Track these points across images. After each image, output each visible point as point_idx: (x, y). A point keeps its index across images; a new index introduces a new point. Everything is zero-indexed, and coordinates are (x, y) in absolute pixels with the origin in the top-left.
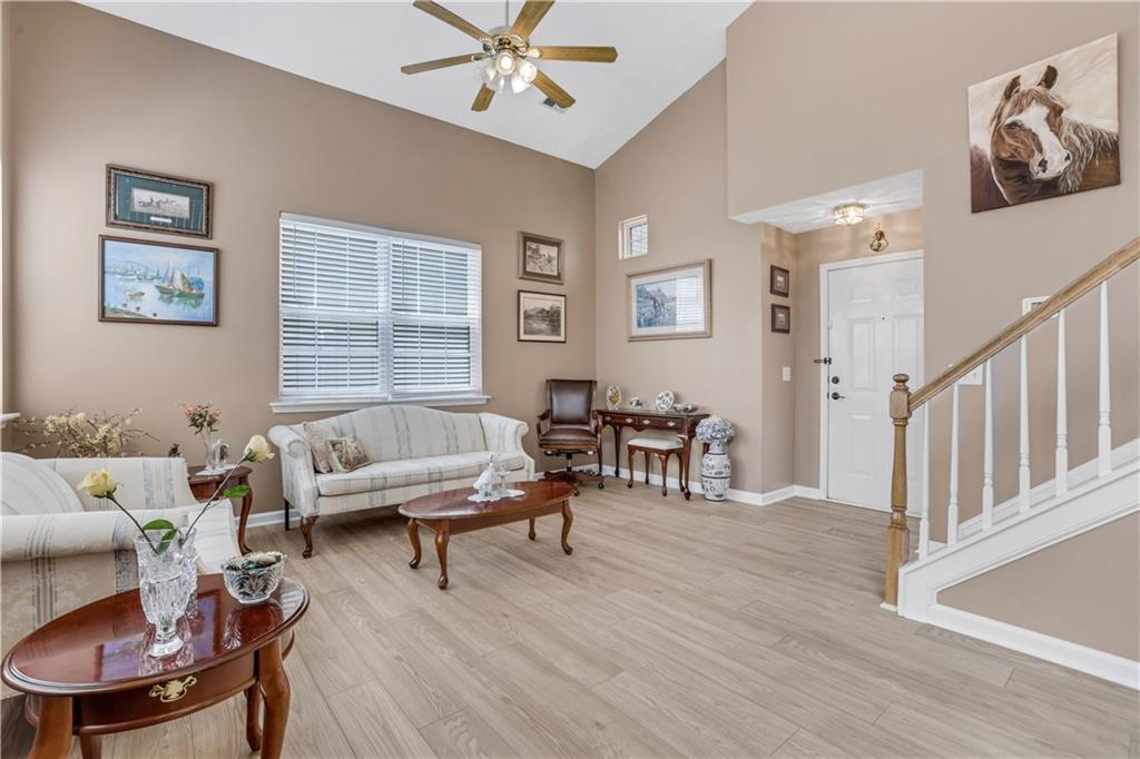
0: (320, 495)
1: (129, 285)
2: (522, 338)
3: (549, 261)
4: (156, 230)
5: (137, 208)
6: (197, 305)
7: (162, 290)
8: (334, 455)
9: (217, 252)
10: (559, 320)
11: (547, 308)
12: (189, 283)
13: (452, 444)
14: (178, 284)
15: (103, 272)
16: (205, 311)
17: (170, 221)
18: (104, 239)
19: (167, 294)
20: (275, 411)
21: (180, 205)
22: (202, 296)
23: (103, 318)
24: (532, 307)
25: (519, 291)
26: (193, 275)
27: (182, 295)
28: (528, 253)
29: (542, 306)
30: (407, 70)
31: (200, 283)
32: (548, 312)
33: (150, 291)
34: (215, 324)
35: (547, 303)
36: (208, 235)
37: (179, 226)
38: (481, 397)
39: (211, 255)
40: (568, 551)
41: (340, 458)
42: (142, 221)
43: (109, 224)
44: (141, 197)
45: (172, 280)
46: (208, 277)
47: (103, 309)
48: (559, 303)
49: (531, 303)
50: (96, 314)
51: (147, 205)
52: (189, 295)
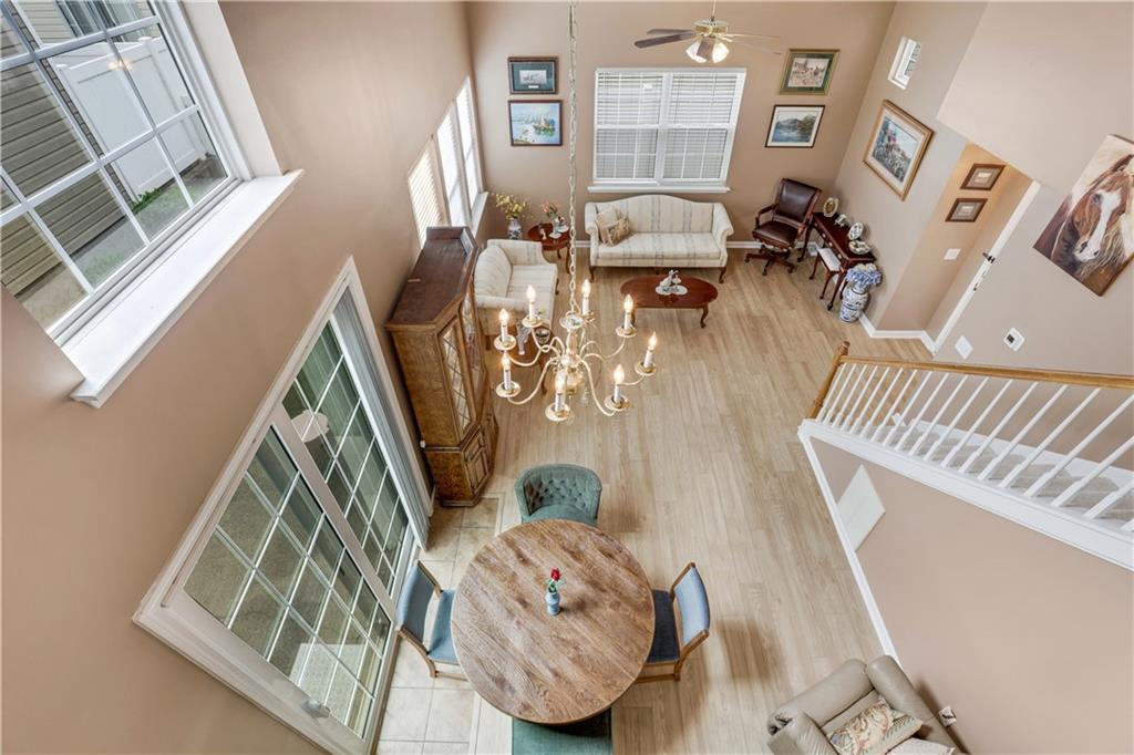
1: (522, 126)
2: (770, 145)
3: (816, 74)
4: (532, 93)
5: (522, 81)
6: (552, 135)
7: (536, 128)
8: (609, 236)
9: (561, 103)
10: (811, 129)
11: (801, 119)
12: (548, 123)
13: (687, 226)
14: (543, 124)
15: (511, 121)
16: (555, 138)
17: (537, 87)
18: (511, 102)
19: (538, 130)
20: (591, 192)
21: (541, 75)
22: (554, 130)
23: (513, 144)
24: (786, 119)
25: (776, 106)
26: (549, 118)
27: (545, 129)
28: (794, 69)
29: (794, 117)
30: (640, 44)
31: (552, 122)
32: (800, 122)
33: (530, 128)
34: (561, 144)
35: (801, 114)
36: (556, 92)
37: (542, 90)
39: (558, 105)
40: (703, 326)
42: (525, 90)
43: (512, 94)
44: (524, 74)
45: (540, 123)
46: (557, 119)
47: (512, 140)
48: (816, 113)
49: (784, 115)
50: (510, 143)
51: (526, 79)
52: (548, 130)
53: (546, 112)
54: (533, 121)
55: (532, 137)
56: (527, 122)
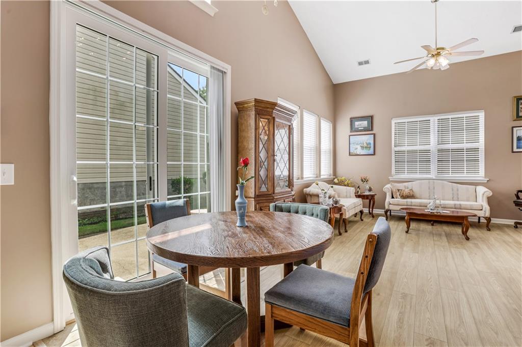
0: (390, 204)
1: (354, 146)
2: (514, 151)
4: (360, 131)
5: (356, 127)
8: (398, 193)
9: (374, 135)
12: (367, 144)
14: (365, 145)
16: (371, 151)
17: (362, 128)
18: (350, 136)
19: (362, 147)
20: (391, 180)
21: (365, 123)
22: (370, 147)
23: (350, 155)
25: (513, 127)
26: (368, 142)
27: (366, 147)
34: (374, 154)
36: (372, 130)
37: (365, 130)
38: (484, 179)
39: (373, 135)
41: (400, 195)
42: (357, 130)
43: (351, 132)
44: (357, 123)
45: (363, 144)
46: (372, 142)
47: (350, 153)
50: (348, 154)
51: (358, 125)
52: (368, 147)
53: (367, 139)
54: (360, 143)
55: (359, 151)
56: (357, 144)
